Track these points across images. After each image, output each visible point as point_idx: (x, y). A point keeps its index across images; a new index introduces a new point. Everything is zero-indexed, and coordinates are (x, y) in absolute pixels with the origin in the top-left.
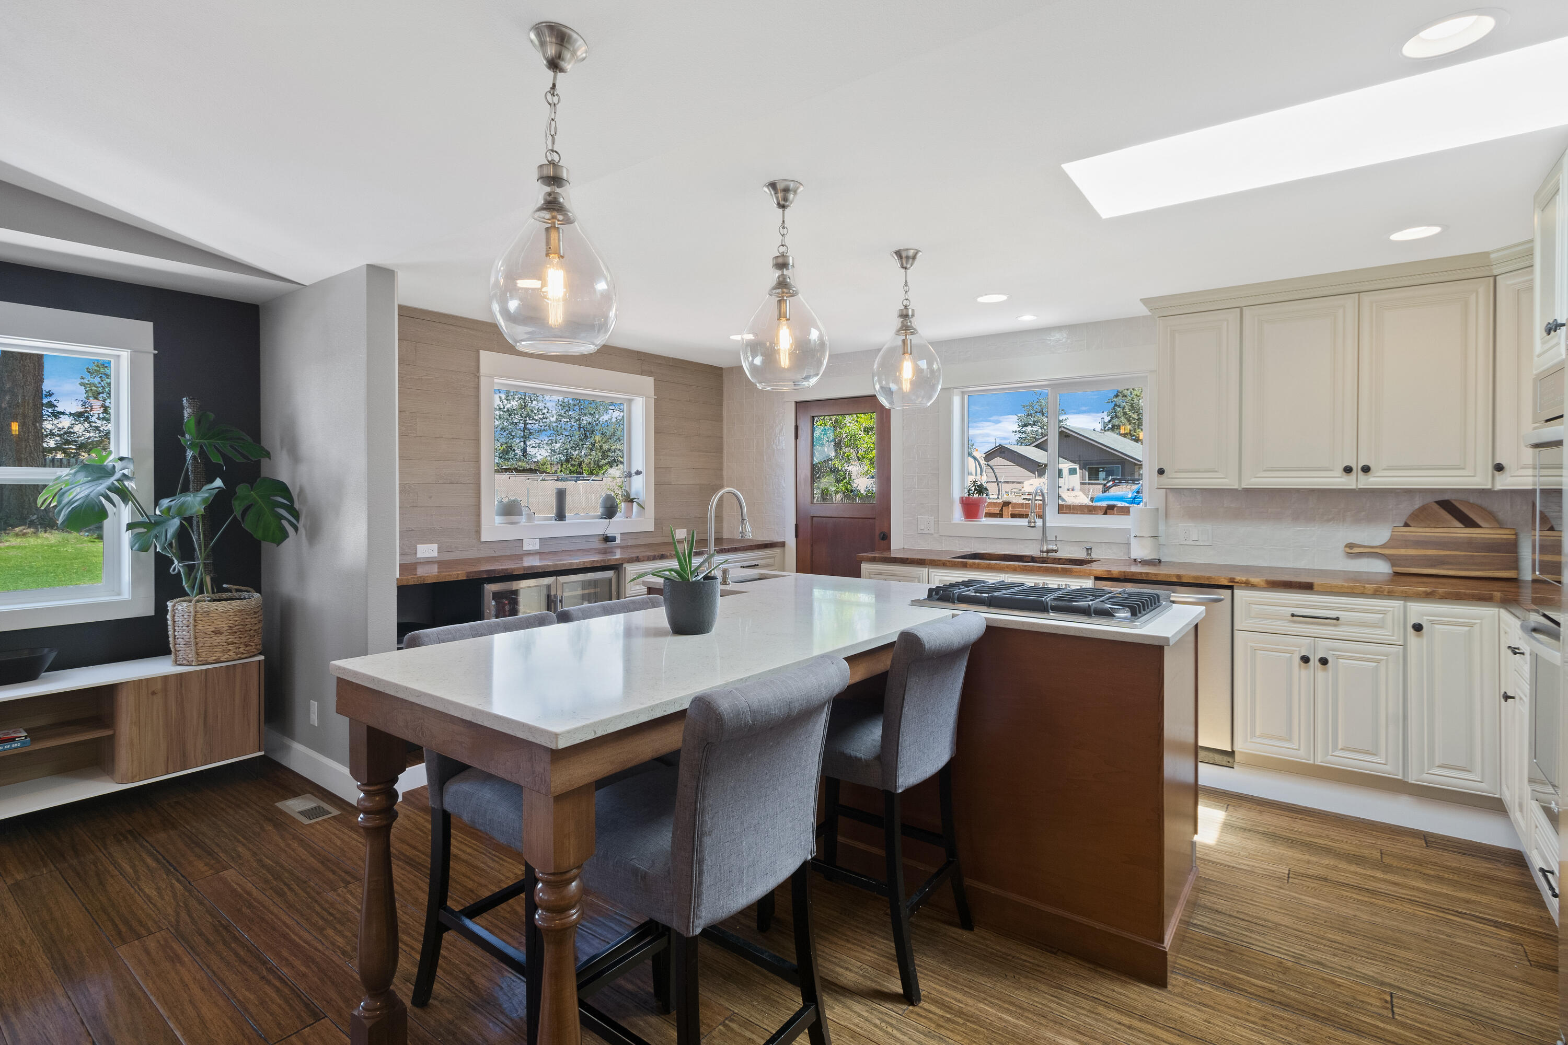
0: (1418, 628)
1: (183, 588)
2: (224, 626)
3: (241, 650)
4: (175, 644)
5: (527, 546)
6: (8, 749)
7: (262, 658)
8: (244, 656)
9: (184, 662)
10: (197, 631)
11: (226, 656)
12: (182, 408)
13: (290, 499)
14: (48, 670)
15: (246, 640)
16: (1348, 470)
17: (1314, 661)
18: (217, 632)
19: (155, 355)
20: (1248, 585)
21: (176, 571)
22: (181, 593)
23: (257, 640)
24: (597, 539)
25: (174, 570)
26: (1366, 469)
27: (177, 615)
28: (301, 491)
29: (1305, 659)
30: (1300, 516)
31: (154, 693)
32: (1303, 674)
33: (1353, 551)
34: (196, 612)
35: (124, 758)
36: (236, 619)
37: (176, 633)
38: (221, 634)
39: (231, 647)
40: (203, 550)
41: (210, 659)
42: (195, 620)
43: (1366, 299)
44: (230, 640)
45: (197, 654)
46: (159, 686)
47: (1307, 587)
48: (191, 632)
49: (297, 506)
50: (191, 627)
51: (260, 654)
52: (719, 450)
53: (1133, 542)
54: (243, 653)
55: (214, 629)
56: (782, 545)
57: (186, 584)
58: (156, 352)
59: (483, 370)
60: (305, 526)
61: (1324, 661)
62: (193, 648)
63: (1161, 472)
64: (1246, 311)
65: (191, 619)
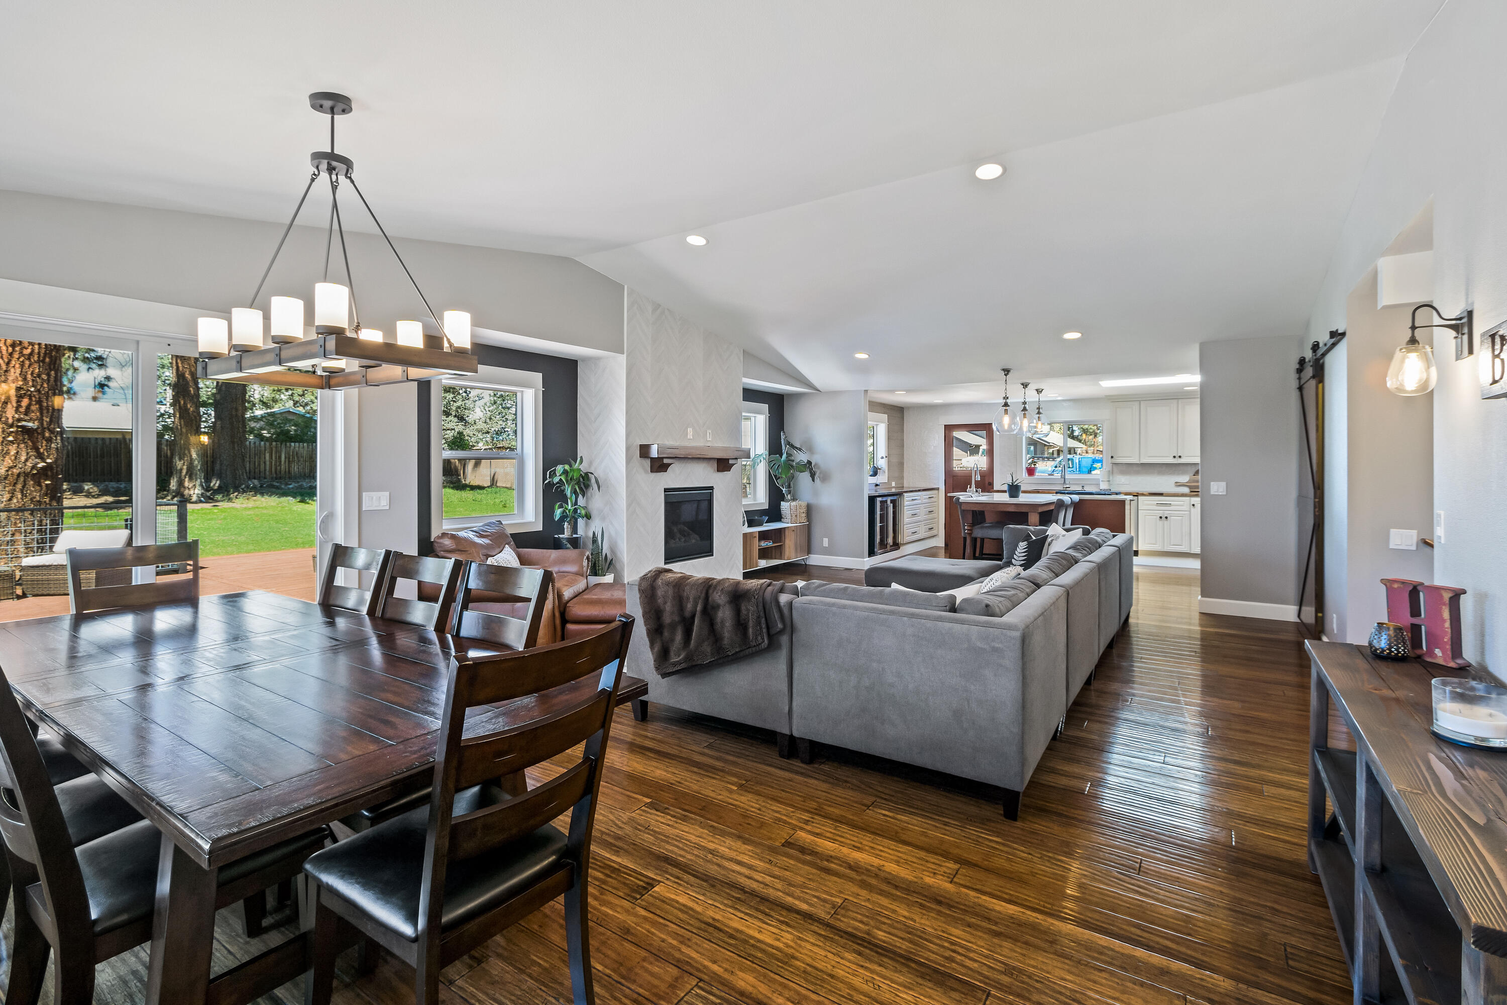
0: (1193, 505)
2: (804, 510)
3: (806, 519)
7: (808, 523)
10: (799, 512)
11: (804, 521)
12: (780, 435)
16: (1174, 457)
17: (1164, 518)
20: (1143, 495)
26: (1180, 457)
29: (1161, 517)
30: (1160, 473)
32: (1160, 523)
33: (1178, 484)
36: (806, 508)
43: (1180, 401)
44: (805, 516)
47: (1161, 494)
50: (797, 510)
52: (903, 446)
53: (1101, 483)
56: (938, 489)
61: (1166, 518)
62: (797, 517)
63: (1112, 457)
64: (1142, 402)
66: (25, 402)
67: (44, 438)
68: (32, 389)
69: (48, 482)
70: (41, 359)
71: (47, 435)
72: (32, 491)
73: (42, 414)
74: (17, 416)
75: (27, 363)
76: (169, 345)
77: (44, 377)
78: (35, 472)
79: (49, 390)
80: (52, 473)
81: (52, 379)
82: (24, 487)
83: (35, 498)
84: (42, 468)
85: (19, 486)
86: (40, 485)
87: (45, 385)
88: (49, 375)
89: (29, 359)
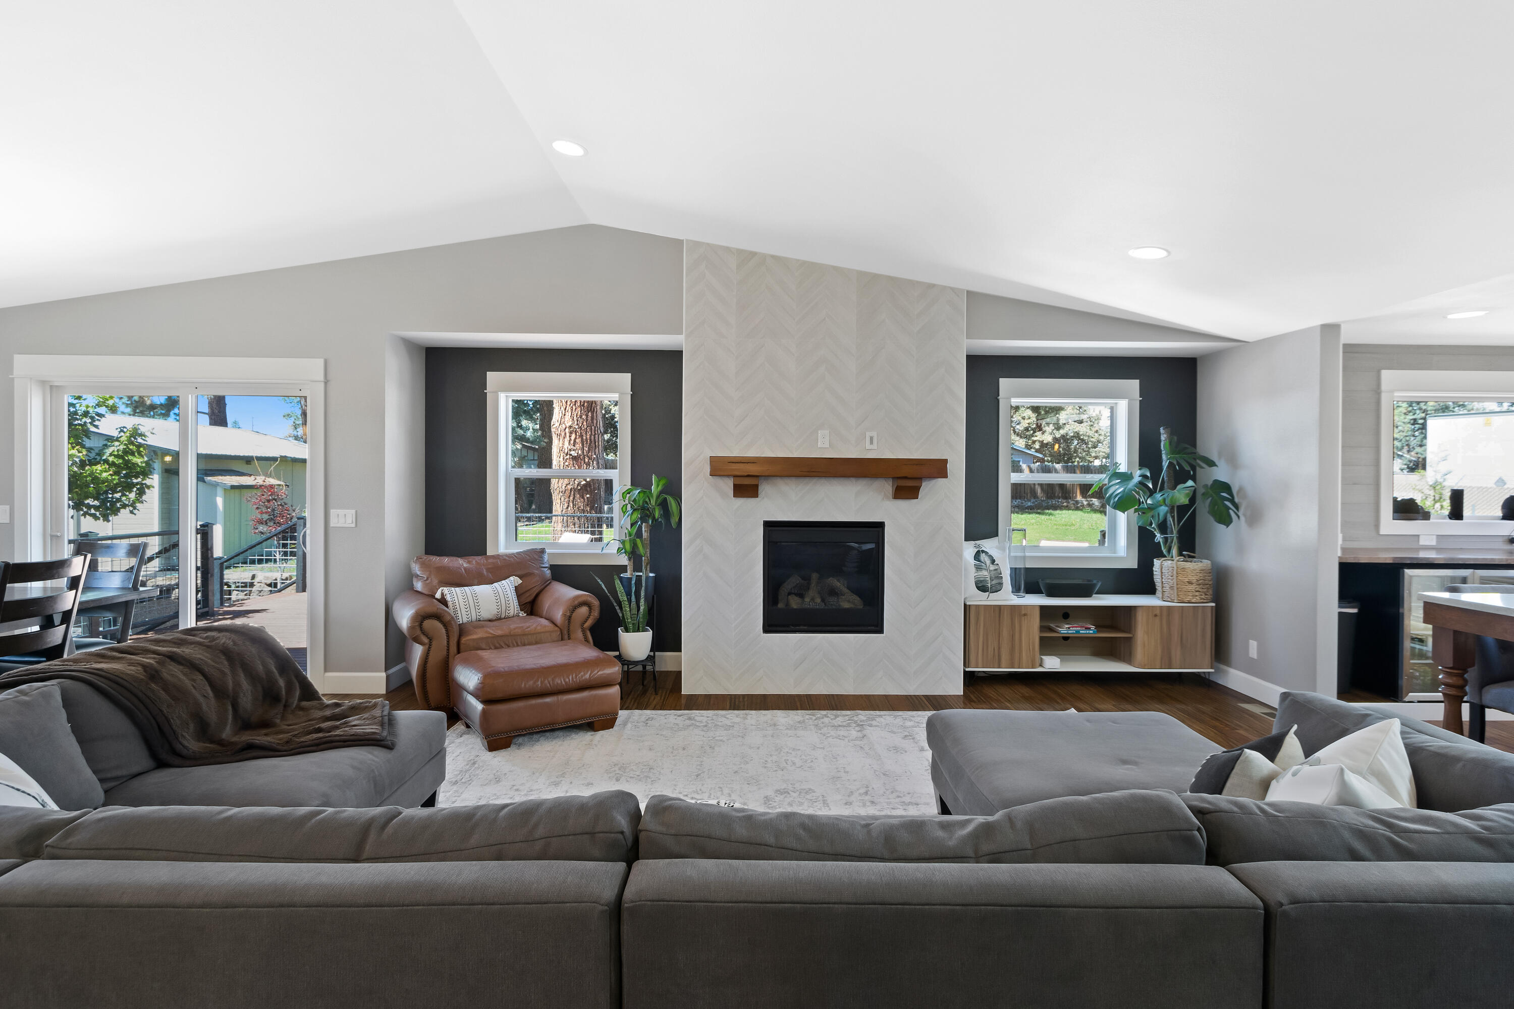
1: (1162, 552)
2: (1194, 579)
3: (1203, 597)
4: (1163, 587)
5: (1423, 542)
6: (1088, 633)
7: (1213, 604)
8: (1205, 601)
9: (1169, 599)
10: (1178, 580)
11: (1195, 599)
12: (1160, 434)
13: (1231, 494)
14: (1097, 593)
15: (1205, 590)
18: (1190, 583)
19: (1140, 401)
21: (1158, 541)
22: (1161, 555)
23: (1211, 592)
24: (1501, 539)
25: (1157, 540)
27: (1163, 568)
28: (1241, 490)
31: (1156, 615)
34: (1177, 568)
35: (1139, 652)
36: (1201, 575)
37: (1163, 580)
38: (1192, 584)
39: (1197, 594)
40: (1176, 525)
41: (1186, 600)
42: (1177, 573)
44: (1197, 589)
45: (1178, 595)
46: (1158, 612)
48: (1175, 580)
49: (1236, 500)
50: (1175, 577)
51: (1212, 602)
54: (1204, 599)
55: (1187, 580)
57: (1164, 549)
58: (1141, 399)
59: (1384, 386)
60: (1245, 515)
62: (1176, 591)
65: (1175, 572)
66: (573, 436)
67: (585, 463)
68: (577, 427)
69: (588, 496)
70: (582, 404)
71: (586, 460)
72: (579, 502)
73: (583, 445)
74: (569, 447)
75: (574, 408)
76: (196, 388)
77: (584, 417)
78: (579, 488)
79: (587, 427)
80: (591, 489)
81: (589, 418)
82: (574, 499)
83: (580, 507)
84: (584, 485)
85: (571, 498)
86: (583, 498)
87: (585, 423)
88: (587, 416)
89: (575, 404)
